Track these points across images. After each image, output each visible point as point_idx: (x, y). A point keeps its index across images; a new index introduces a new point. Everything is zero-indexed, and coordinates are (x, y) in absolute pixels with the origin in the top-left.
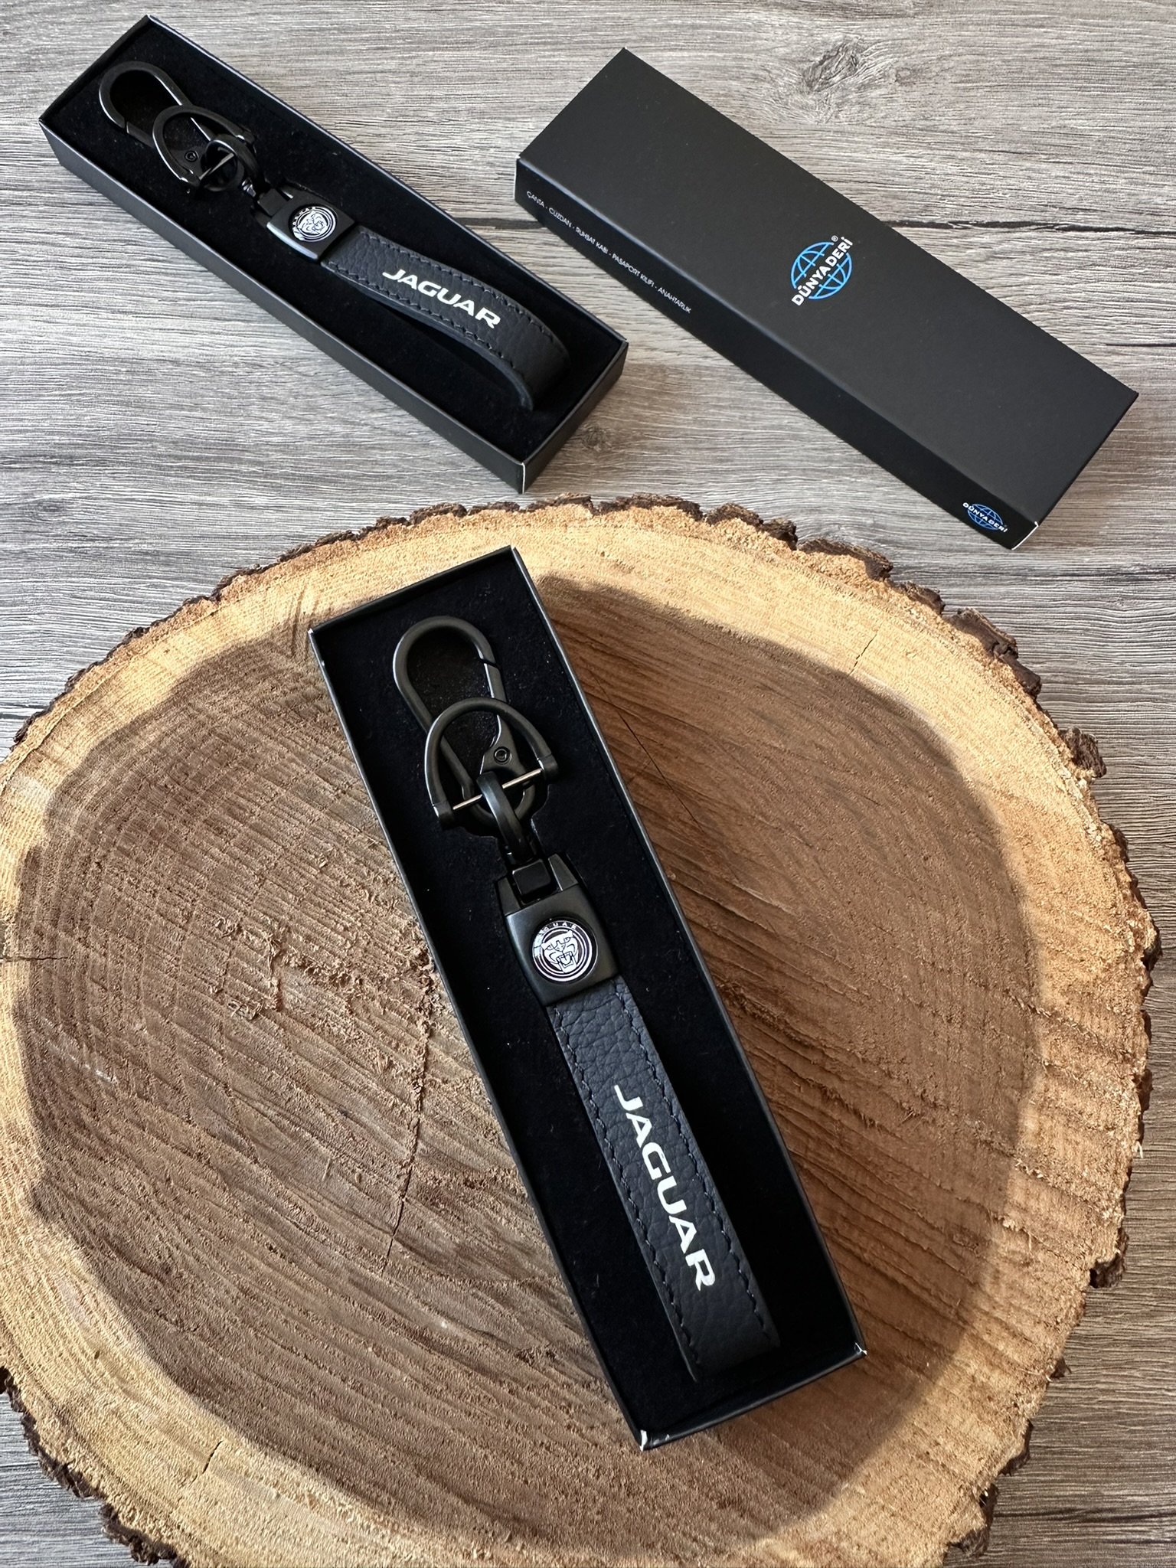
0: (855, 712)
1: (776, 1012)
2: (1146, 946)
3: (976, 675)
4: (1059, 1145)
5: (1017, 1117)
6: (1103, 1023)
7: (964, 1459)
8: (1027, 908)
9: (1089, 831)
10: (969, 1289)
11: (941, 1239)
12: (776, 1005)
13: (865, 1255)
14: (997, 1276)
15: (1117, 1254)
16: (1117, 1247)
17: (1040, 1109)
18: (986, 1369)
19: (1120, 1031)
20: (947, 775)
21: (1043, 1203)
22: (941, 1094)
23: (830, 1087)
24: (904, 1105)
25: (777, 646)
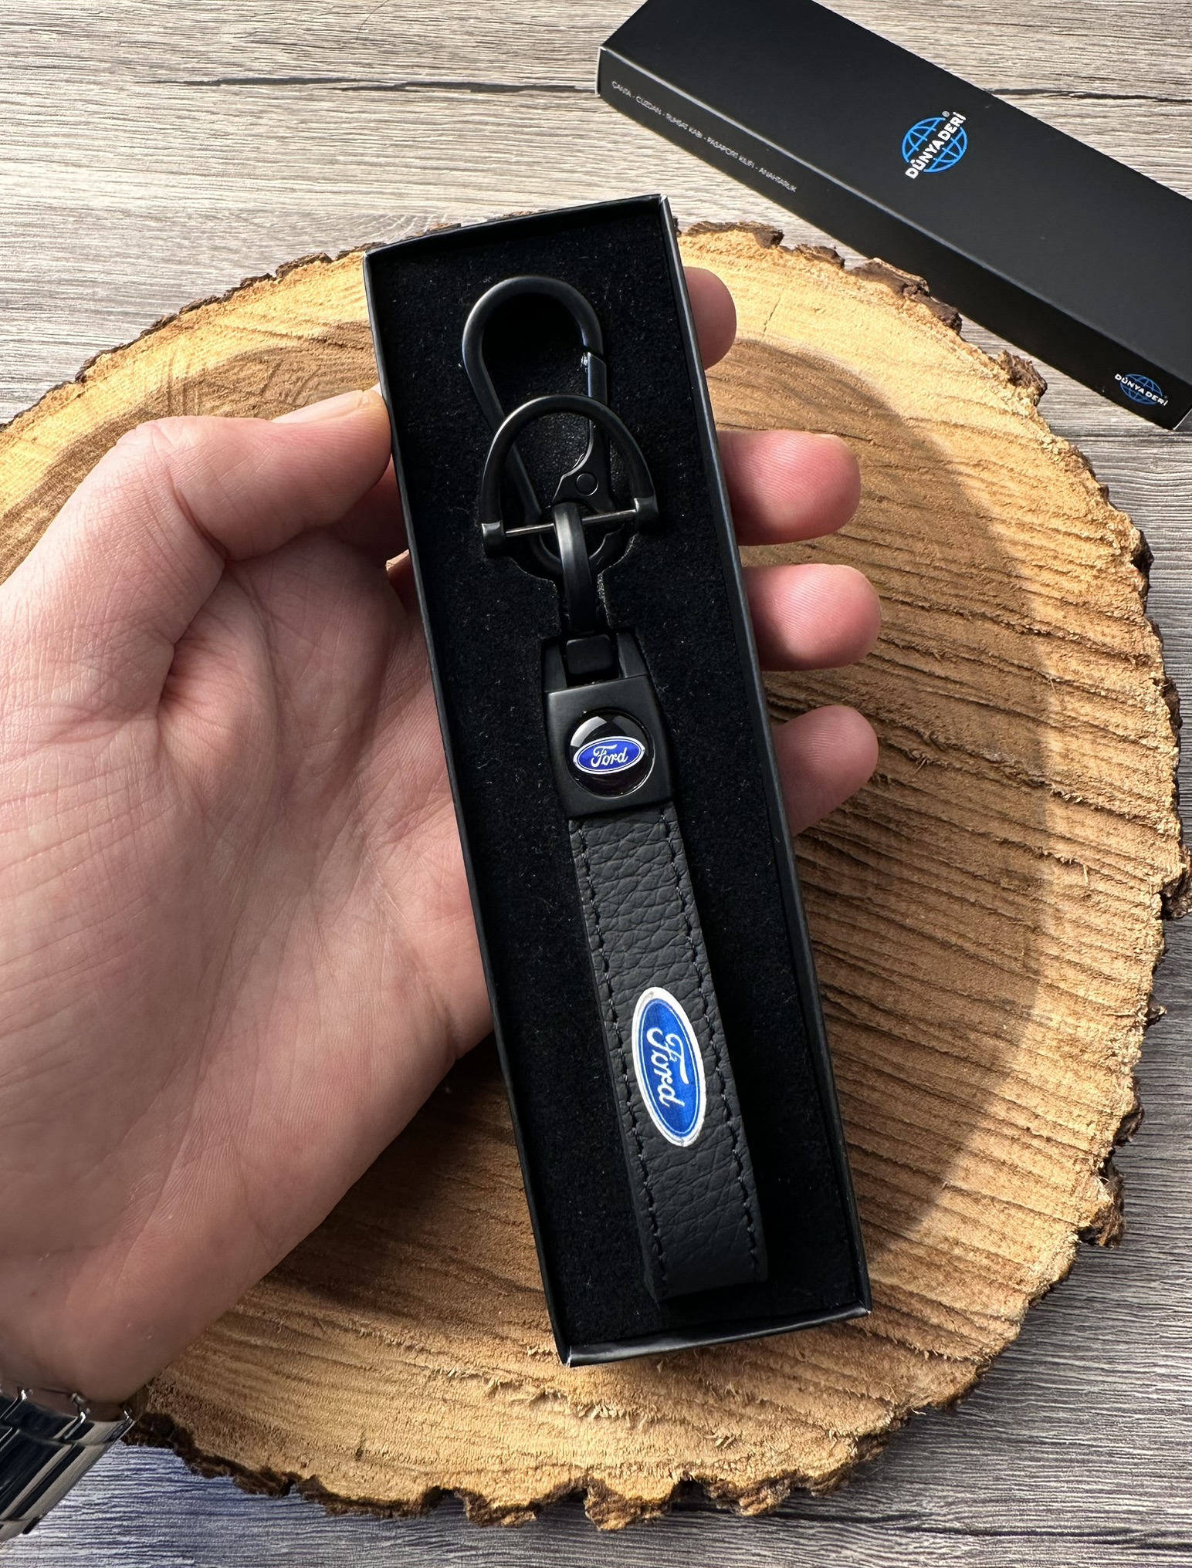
0: (773, 374)
2: (1133, 547)
3: (892, 319)
4: (1092, 763)
5: (1038, 743)
6: (1107, 631)
7: (1070, 1126)
8: (998, 528)
9: (1045, 446)
10: (1032, 937)
11: (989, 889)
13: (908, 922)
14: (1059, 919)
15: (1183, 869)
16: (1183, 860)
17: (1061, 731)
18: (1070, 1020)
19: (1127, 635)
20: (884, 417)
21: (1090, 828)
22: (952, 732)
24: (915, 753)
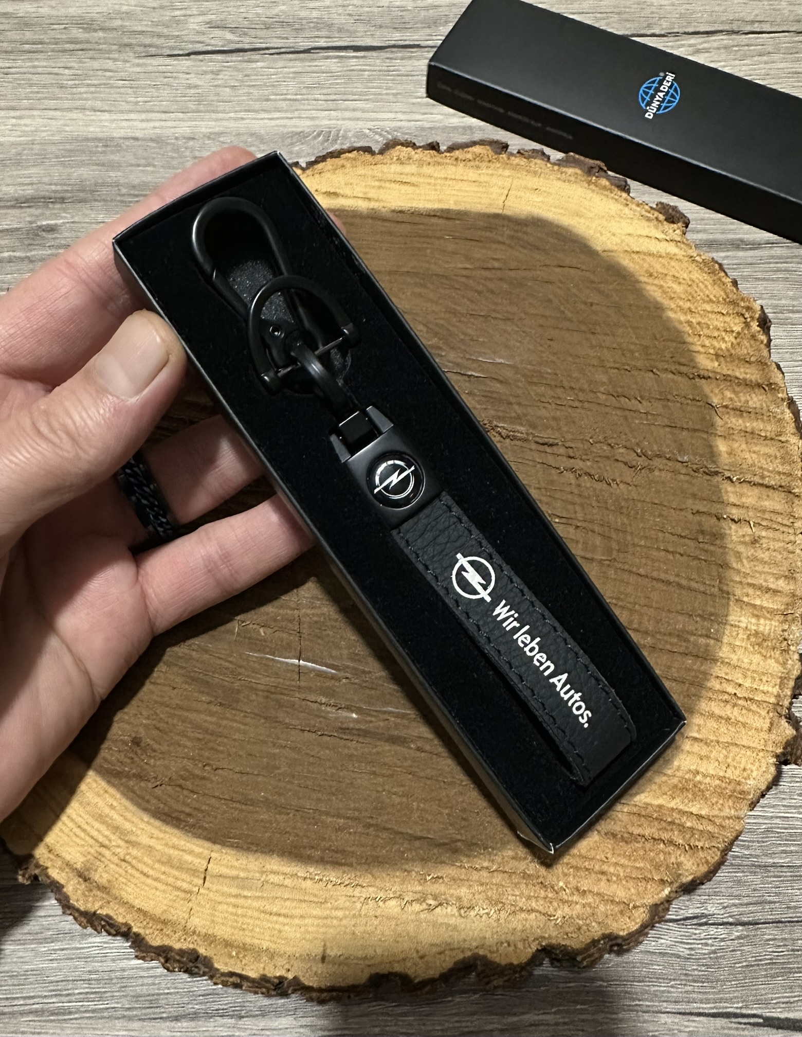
1: (522, 429)
2: (757, 316)
3: (585, 190)
4: (747, 456)
5: (711, 447)
6: (747, 371)
7: (762, 689)
8: (669, 314)
9: (693, 259)
10: (723, 571)
12: (521, 425)
13: (641, 571)
14: (738, 555)
17: (725, 438)
18: (753, 621)
19: (761, 372)
21: (751, 497)
22: (655, 448)
23: (577, 467)
24: (634, 463)
25: (448, 211)
